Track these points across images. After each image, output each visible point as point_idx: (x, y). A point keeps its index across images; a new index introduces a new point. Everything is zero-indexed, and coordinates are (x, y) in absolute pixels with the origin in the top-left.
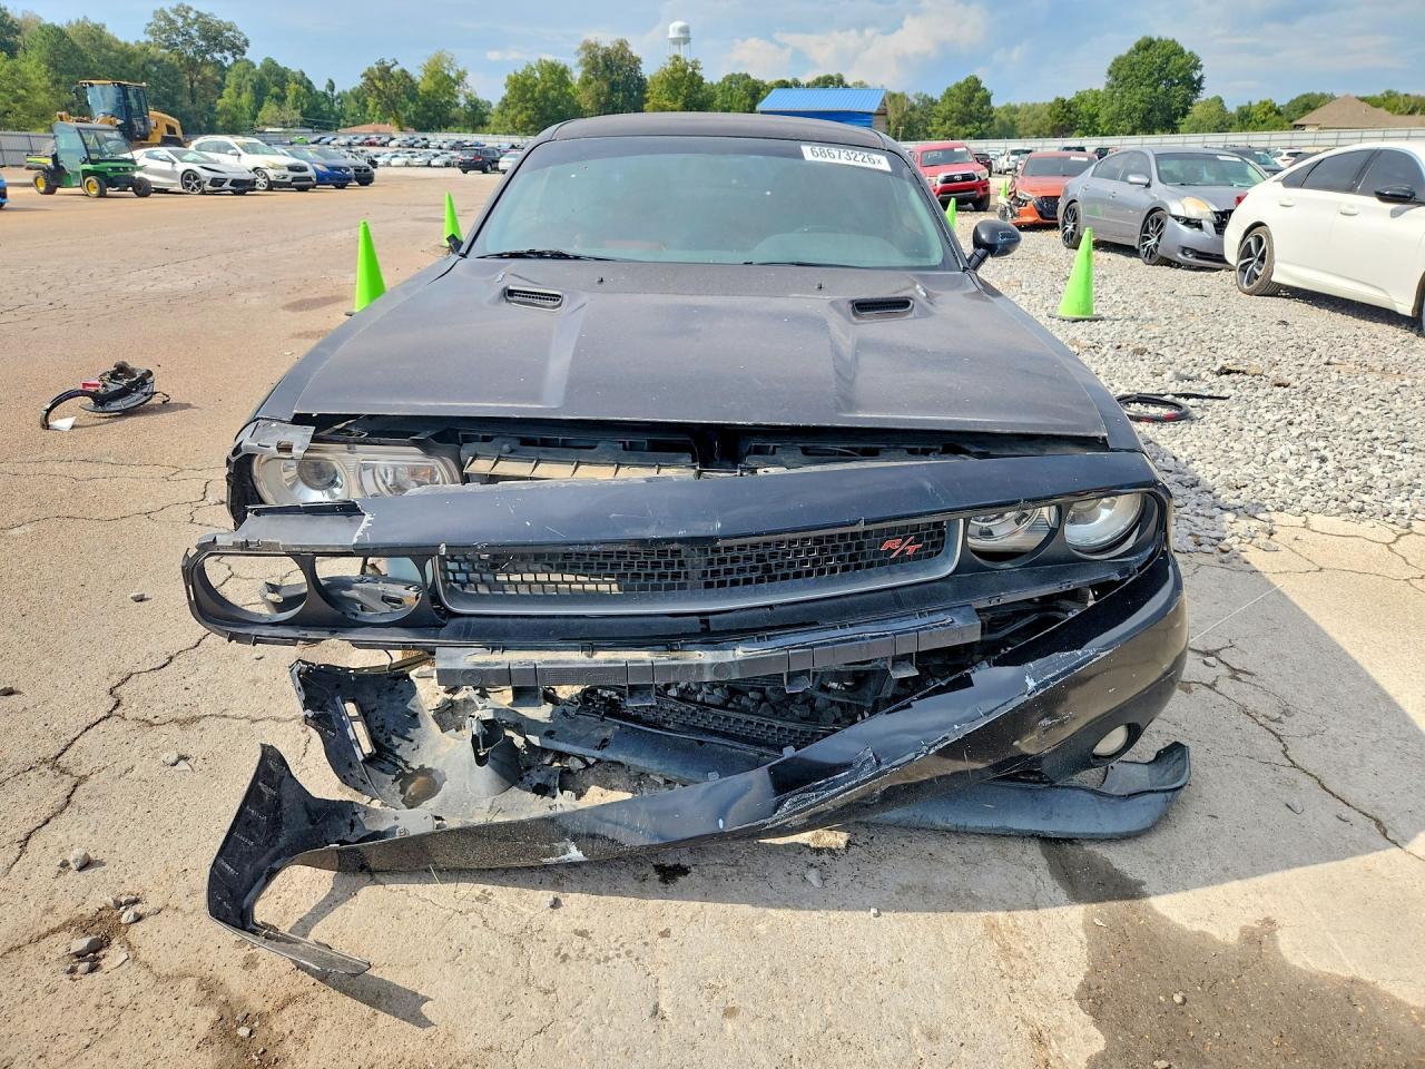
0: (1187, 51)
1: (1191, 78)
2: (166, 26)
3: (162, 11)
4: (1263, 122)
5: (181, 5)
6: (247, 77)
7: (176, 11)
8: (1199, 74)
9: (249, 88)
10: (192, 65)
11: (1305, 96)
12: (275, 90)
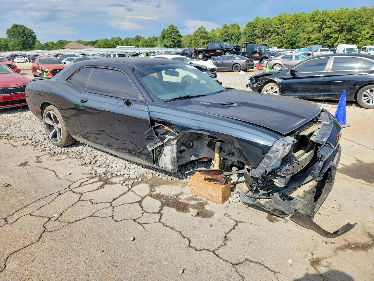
0: (29, 29)
1: (32, 36)
4: (53, 47)
8: (34, 35)
11: (60, 41)
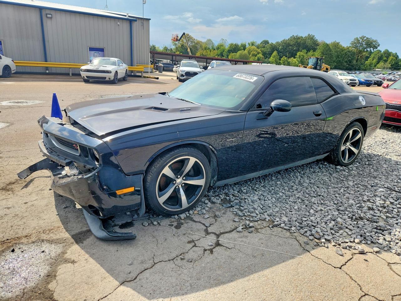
2: (357, 42)
3: (357, 38)
5: (363, 36)
6: (378, 55)
7: (361, 38)
9: (377, 58)
10: (360, 52)
12: (385, 58)
